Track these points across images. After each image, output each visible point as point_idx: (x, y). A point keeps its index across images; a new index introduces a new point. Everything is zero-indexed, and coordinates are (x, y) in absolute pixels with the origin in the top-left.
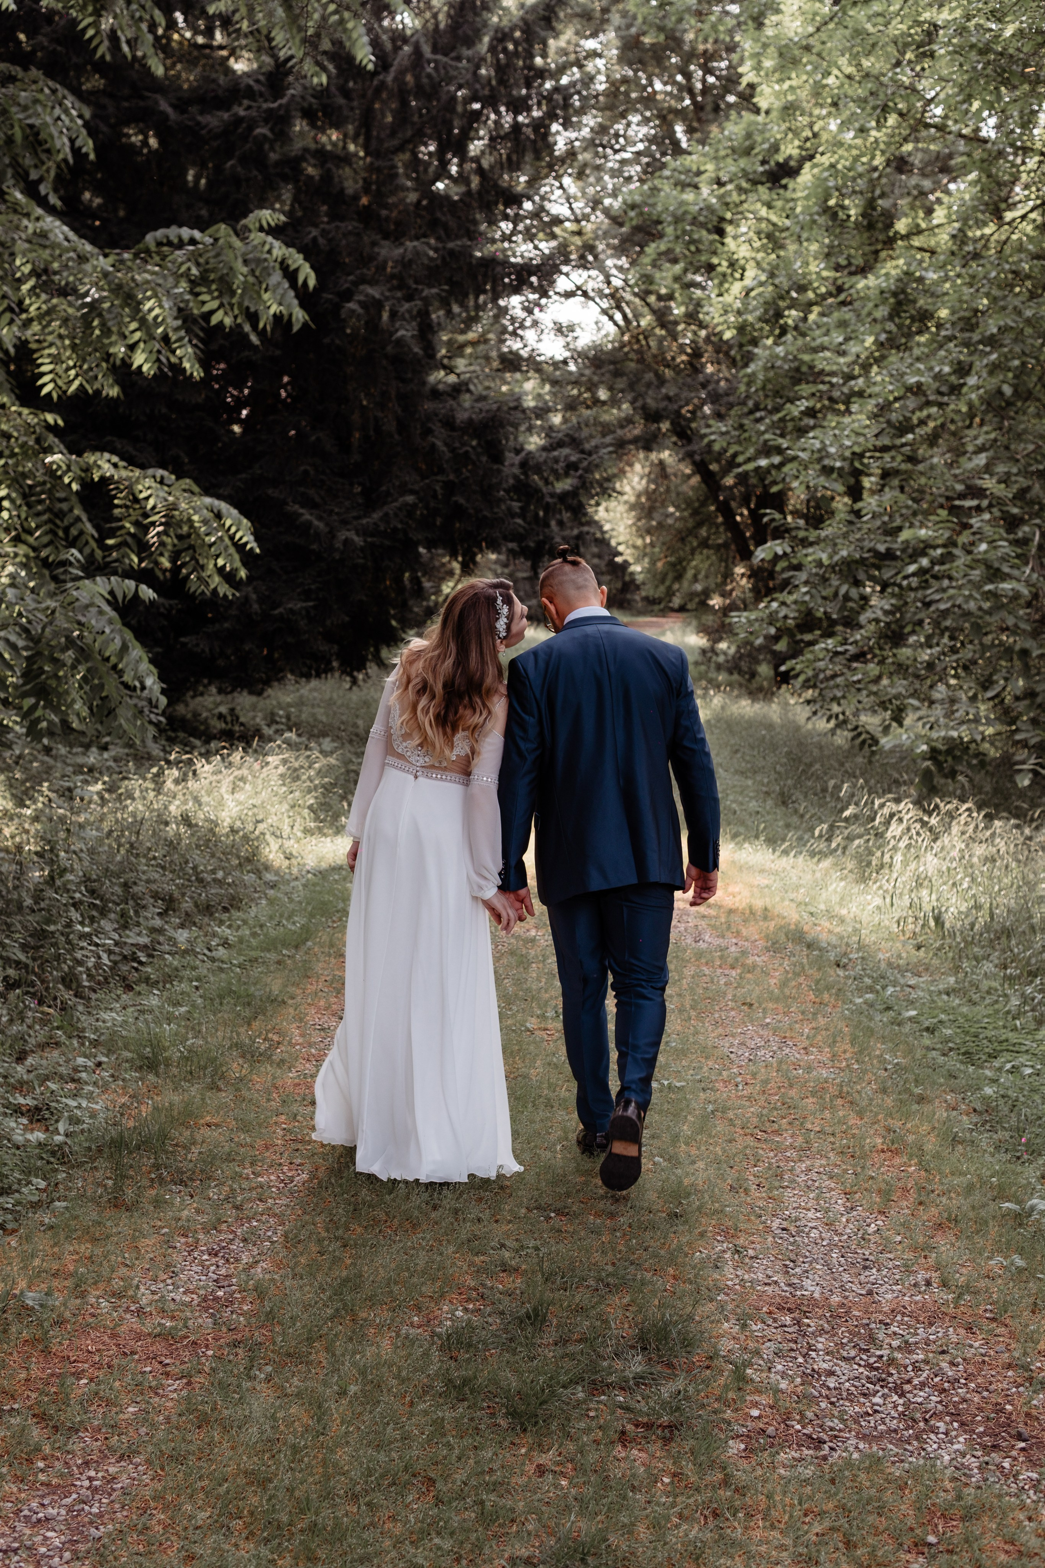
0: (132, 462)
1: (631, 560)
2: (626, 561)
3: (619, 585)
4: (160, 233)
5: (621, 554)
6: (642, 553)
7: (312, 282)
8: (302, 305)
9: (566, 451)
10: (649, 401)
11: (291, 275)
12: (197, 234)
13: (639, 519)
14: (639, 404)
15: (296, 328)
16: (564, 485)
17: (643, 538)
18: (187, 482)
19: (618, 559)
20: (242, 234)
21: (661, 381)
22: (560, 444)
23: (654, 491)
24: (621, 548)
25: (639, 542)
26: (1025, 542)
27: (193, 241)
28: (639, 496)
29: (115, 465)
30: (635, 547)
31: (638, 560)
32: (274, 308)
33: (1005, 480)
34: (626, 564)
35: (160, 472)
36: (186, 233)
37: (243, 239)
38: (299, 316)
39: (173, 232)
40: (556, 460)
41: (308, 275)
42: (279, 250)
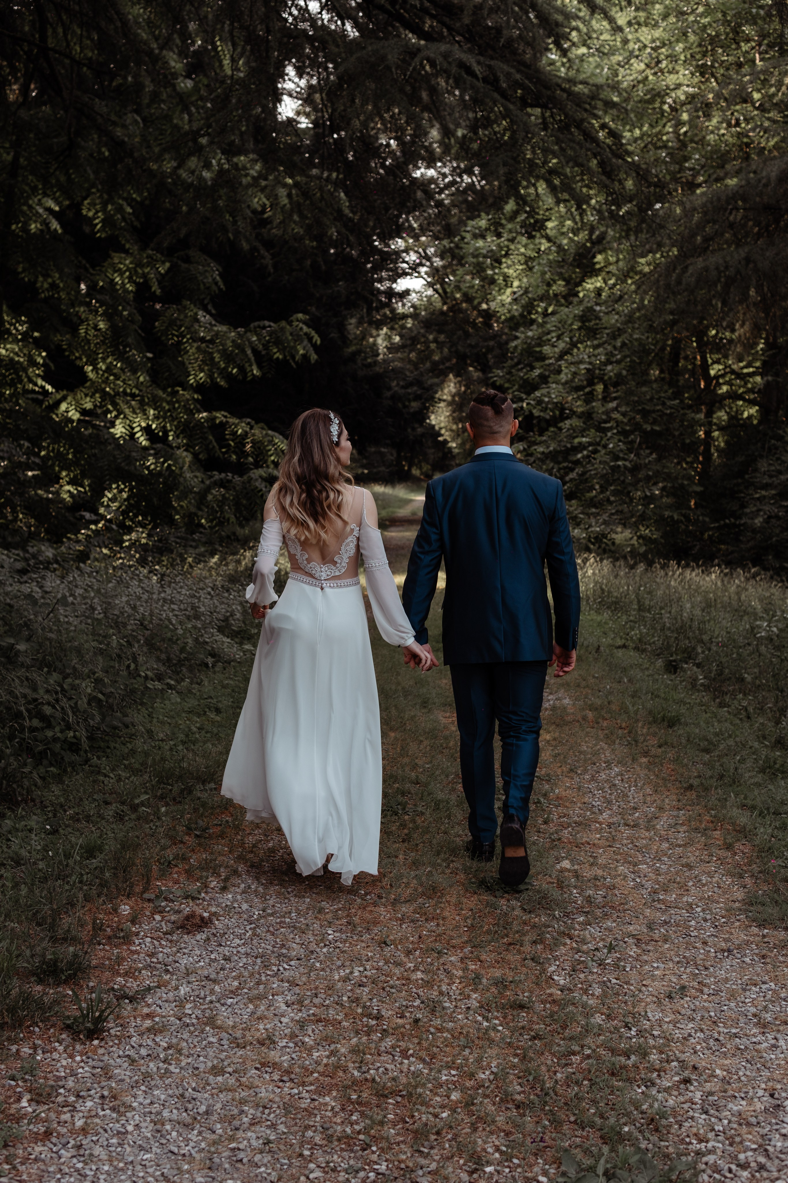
0: (233, 414)
1: (449, 439)
2: (445, 440)
3: (440, 455)
4: (256, 324)
5: (442, 435)
6: (457, 434)
7: (319, 342)
8: (316, 353)
9: (415, 388)
10: (460, 348)
11: (310, 339)
12: (272, 324)
13: (454, 412)
14: (453, 349)
15: (313, 362)
16: (415, 405)
17: (457, 425)
18: (262, 425)
19: (440, 439)
20: (290, 323)
21: (467, 335)
22: (411, 384)
23: (465, 392)
24: (443, 431)
25: (454, 427)
26: (633, 442)
27: (270, 326)
28: (453, 396)
29: (225, 417)
30: (451, 430)
31: (453, 440)
32: (301, 352)
33: (624, 414)
34: (446, 442)
35: (249, 420)
36: (267, 323)
37: (291, 325)
38: (314, 357)
39: (261, 323)
40: (409, 394)
41: (317, 339)
42: (305, 329)
